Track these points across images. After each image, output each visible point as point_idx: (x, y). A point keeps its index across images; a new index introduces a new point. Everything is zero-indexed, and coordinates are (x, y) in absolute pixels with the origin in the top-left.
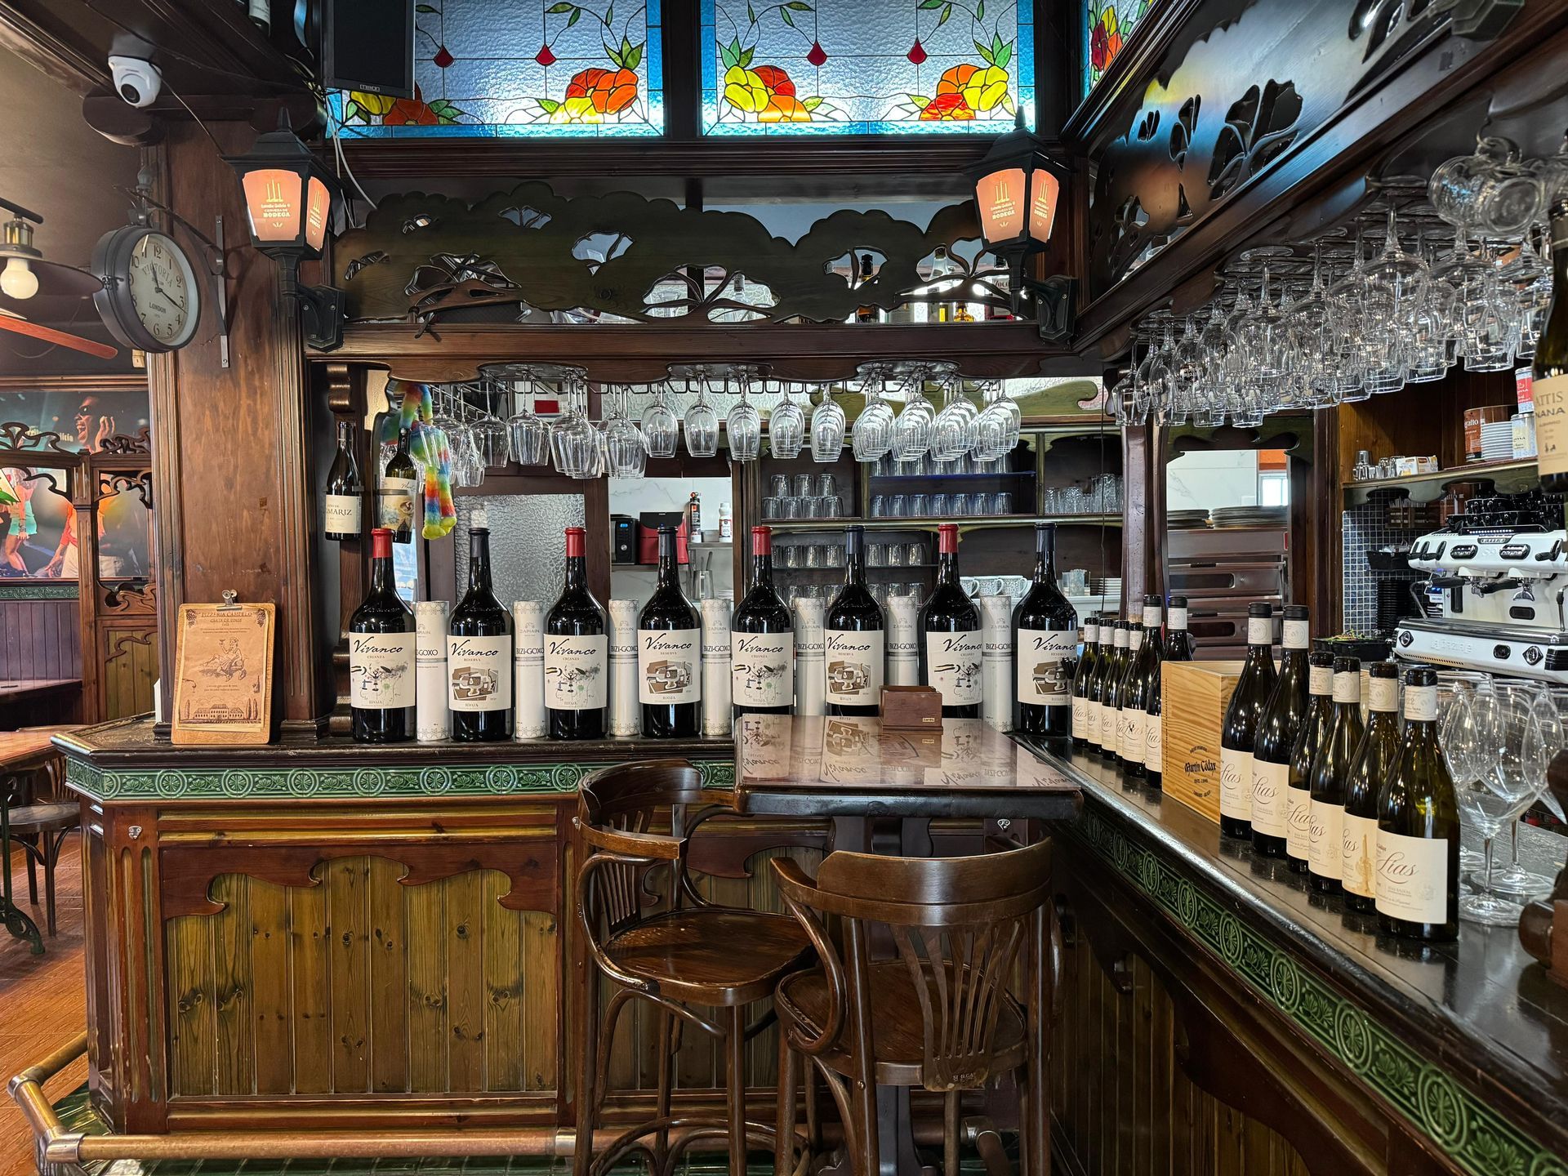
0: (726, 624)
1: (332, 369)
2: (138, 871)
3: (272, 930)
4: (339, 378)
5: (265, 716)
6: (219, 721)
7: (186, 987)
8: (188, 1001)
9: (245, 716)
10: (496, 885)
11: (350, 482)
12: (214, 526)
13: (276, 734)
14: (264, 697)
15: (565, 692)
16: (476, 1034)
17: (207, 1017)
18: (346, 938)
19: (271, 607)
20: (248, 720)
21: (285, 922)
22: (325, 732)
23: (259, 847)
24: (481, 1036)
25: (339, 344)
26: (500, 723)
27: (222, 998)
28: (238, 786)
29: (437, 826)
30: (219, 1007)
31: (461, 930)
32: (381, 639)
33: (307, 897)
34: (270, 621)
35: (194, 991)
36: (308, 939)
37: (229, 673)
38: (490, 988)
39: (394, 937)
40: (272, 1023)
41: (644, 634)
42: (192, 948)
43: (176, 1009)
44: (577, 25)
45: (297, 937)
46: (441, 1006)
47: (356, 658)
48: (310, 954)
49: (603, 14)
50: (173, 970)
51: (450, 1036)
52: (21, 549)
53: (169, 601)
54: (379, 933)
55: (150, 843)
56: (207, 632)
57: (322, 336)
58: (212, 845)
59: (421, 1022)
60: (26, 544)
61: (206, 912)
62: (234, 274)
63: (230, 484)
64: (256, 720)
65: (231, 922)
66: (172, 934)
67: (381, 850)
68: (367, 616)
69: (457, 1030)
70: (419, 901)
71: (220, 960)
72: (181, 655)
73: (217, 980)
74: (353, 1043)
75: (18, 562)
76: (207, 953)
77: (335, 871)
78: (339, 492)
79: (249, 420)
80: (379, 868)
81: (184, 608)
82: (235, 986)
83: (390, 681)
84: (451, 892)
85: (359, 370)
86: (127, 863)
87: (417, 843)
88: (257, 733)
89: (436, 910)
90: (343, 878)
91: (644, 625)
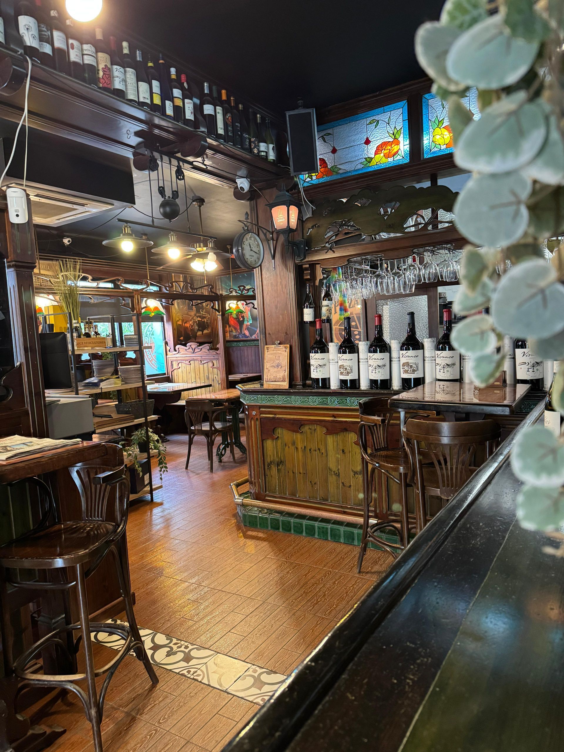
0: (433, 348)
1: (304, 266)
2: (255, 425)
3: (290, 445)
4: (306, 269)
5: (287, 380)
6: (275, 381)
7: (269, 461)
8: (269, 465)
9: (282, 380)
10: (353, 437)
11: (310, 304)
12: (273, 321)
13: (291, 385)
14: (287, 373)
15: (374, 373)
16: (348, 485)
17: (274, 470)
18: (310, 450)
19: (288, 346)
20: (283, 381)
21: (294, 443)
22: (304, 386)
23: (285, 419)
24: (350, 486)
25: (305, 258)
26: (355, 383)
27: (278, 465)
28: (279, 400)
29: (334, 416)
30: (277, 467)
31: (343, 451)
32: (319, 355)
33: (299, 435)
34: (288, 350)
35: (271, 462)
36: (300, 449)
37: (278, 366)
38: (353, 471)
39: (323, 451)
40: (291, 474)
41: (401, 352)
42: (270, 449)
43: (266, 467)
44: (378, 127)
45: (297, 448)
46: (338, 475)
47: (312, 362)
48: (300, 454)
49: (387, 120)
50: (265, 455)
51: (341, 485)
52: (248, 329)
53: (262, 344)
54: (319, 449)
55: (258, 417)
56: (272, 354)
57: (299, 256)
58: (273, 418)
59: (332, 479)
60: (249, 326)
61: (273, 439)
62: (275, 239)
63: (276, 308)
64: (285, 381)
65: (279, 442)
66: (265, 444)
67: (318, 423)
68: (314, 348)
69: (343, 483)
70: (330, 439)
71: (277, 453)
72: (265, 361)
73: (277, 459)
74: (313, 483)
75: (247, 333)
76: (274, 451)
77: (306, 428)
78: (307, 308)
79: (281, 286)
80: (318, 428)
81: (266, 346)
82: (281, 462)
83: (321, 369)
84: (340, 437)
85: (313, 266)
86: (253, 422)
87: (328, 421)
88: (285, 385)
89: (335, 444)
90: (309, 431)
91: (401, 349)
